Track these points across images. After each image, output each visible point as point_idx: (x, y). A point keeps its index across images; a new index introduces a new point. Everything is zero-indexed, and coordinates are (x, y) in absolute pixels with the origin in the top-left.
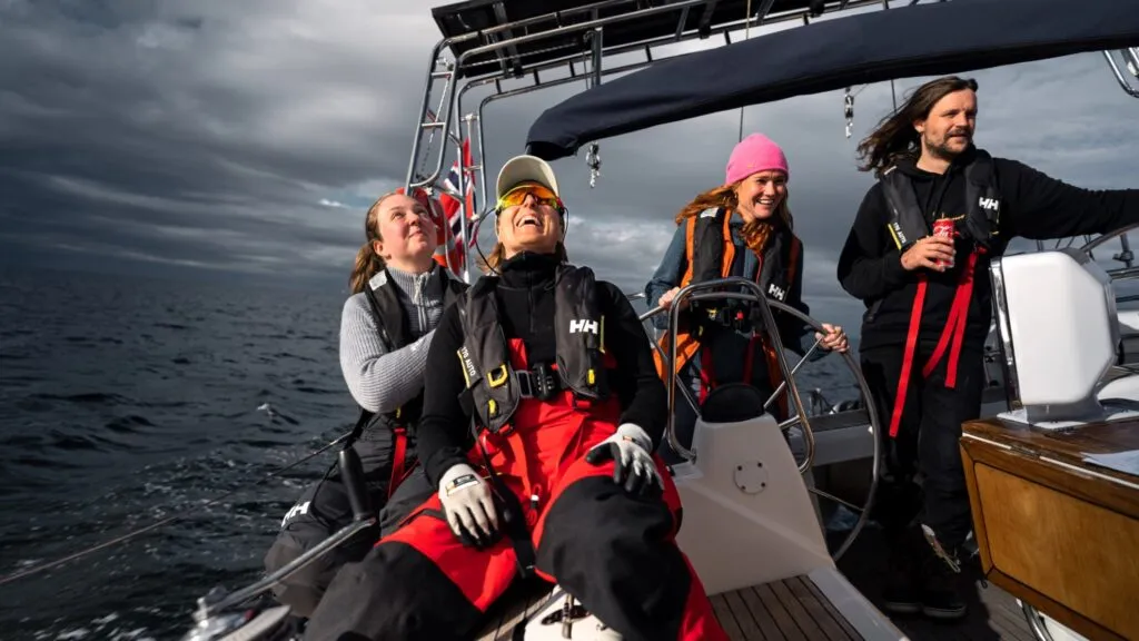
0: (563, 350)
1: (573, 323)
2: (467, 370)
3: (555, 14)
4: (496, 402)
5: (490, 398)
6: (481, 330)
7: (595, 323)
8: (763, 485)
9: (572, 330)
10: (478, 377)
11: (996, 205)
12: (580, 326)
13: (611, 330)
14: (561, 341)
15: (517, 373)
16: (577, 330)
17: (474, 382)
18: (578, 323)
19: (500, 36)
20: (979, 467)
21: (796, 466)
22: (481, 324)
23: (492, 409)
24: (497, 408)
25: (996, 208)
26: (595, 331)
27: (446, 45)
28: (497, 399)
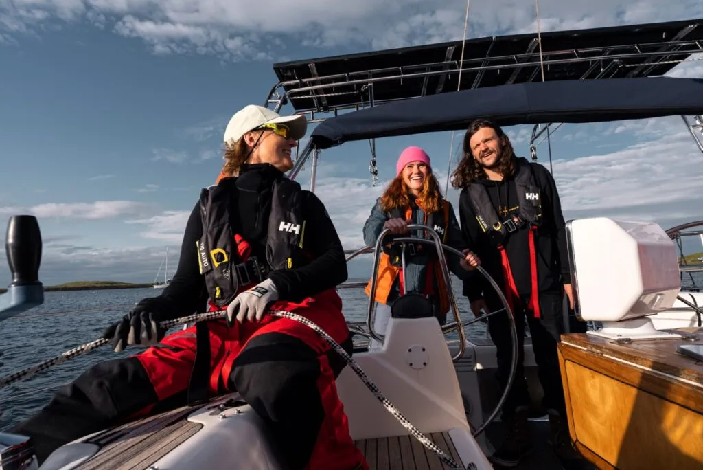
0: (272, 240)
1: (282, 223)
2: (202, 260)
3: (346, 74)
4: (221, 289)
5: (217, 286)
6: (215, 231)
7: (298, 226)
8: (425, 364)
9: (281, 229)
10: (209, 268)
11: (537, 197)
12: (287, 227)
13: (308, 232)
14: (272, 234)
15: (238, 266)
16: (284, 229)
17: (206, 271)
18: (286, 224)
19: (313, 83)
20: (568, 364)
21: (450, 356)
22: (216, 225)
23: (218, 294)
24: (222, 293)
25: (537, 199)
26: (297, 232)
27: (280, 86)
28: (222, 287)
